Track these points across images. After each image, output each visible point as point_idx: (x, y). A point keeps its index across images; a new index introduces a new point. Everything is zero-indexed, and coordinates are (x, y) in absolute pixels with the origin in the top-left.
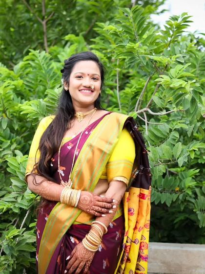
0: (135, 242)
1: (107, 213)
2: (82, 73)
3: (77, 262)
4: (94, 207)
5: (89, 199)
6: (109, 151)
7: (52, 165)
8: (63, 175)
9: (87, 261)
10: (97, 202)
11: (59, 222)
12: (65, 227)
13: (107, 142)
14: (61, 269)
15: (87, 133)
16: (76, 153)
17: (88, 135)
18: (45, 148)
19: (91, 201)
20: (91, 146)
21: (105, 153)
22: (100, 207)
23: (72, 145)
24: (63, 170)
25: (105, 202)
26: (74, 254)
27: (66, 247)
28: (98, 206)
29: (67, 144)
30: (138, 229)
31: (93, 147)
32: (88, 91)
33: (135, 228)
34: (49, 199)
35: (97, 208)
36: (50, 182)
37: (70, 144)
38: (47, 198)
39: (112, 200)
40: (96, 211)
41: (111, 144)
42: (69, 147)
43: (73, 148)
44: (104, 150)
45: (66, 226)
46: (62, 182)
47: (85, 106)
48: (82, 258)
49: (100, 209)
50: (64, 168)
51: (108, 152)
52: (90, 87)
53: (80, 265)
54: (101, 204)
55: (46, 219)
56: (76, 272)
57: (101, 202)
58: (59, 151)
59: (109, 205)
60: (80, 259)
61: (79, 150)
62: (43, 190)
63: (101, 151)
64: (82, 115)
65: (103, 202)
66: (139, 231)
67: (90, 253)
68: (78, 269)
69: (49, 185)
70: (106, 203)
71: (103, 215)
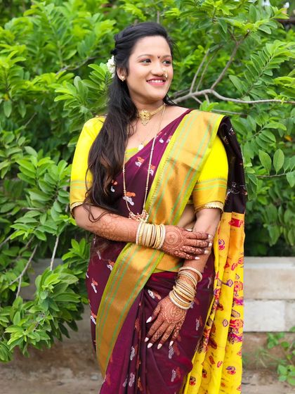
0: (227, 284)
1: (202, 254)
2: (150, 56)
3: (164, 326)
4: (184, 247)
5: (177, 237)
6: (199, 166)
7: (113, 191)
8: (132, 204)
9: (178, 323)
10: (189, 240)
11: (132, 271)
12: (142, 279)
13: (195, 154)
14: (140, 337)
15: (162, 141)
16: (150, 171)
17: (165, 145)
18: (101, 166)
19: (180, 240)
20: (172, 161)
21: (193, 170)
22: (193, 247)
23: (143, 160)
24: (132, 197)
25: (200, 239)
26: (158, 314)
27: (145, 306)
28: (190, 246)
29: (134, 159)
30: (231, 267)
31: (176, 162)
32: (159, 81)
33: (227, 265)
34: (114, 239)
35: (189, 248)
36: (114, 215)
37: (139, 158)
38: (111, 238)
39: (207, 235)
40: (187, 253)
41: (200, 156)
42: (139, 164)
43: (145, 164)
44: (192, 165)
45: (144, 277)
46: (132, 214)
47: (151, 102)
48: (171, 320)
49: (193, 249)
50: (134, 195)
51: (197, 169)
52: (162, 76)
53: (169, 330)
54: (194, 242)
55: (110, 266)
56: (163, 339)
57: (194, 240)
58: (124, 170)
59: (204, 243)
60: (168, 321)
61: (154, 167)
62: (104, 227)
63: (187, 168)
64: (148, 115)
65: (196, 239)
66: (233, 269)
67: (181, 311)
68: (165, 334)
69: (113, 220)
70: (200, 241)
71: (196, 258)
